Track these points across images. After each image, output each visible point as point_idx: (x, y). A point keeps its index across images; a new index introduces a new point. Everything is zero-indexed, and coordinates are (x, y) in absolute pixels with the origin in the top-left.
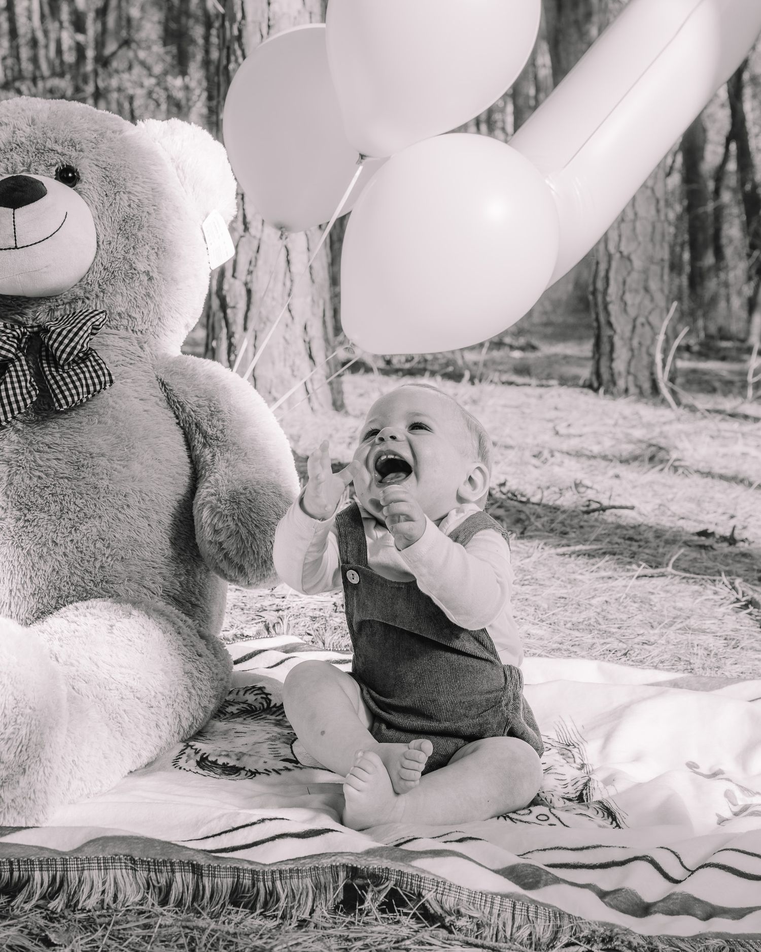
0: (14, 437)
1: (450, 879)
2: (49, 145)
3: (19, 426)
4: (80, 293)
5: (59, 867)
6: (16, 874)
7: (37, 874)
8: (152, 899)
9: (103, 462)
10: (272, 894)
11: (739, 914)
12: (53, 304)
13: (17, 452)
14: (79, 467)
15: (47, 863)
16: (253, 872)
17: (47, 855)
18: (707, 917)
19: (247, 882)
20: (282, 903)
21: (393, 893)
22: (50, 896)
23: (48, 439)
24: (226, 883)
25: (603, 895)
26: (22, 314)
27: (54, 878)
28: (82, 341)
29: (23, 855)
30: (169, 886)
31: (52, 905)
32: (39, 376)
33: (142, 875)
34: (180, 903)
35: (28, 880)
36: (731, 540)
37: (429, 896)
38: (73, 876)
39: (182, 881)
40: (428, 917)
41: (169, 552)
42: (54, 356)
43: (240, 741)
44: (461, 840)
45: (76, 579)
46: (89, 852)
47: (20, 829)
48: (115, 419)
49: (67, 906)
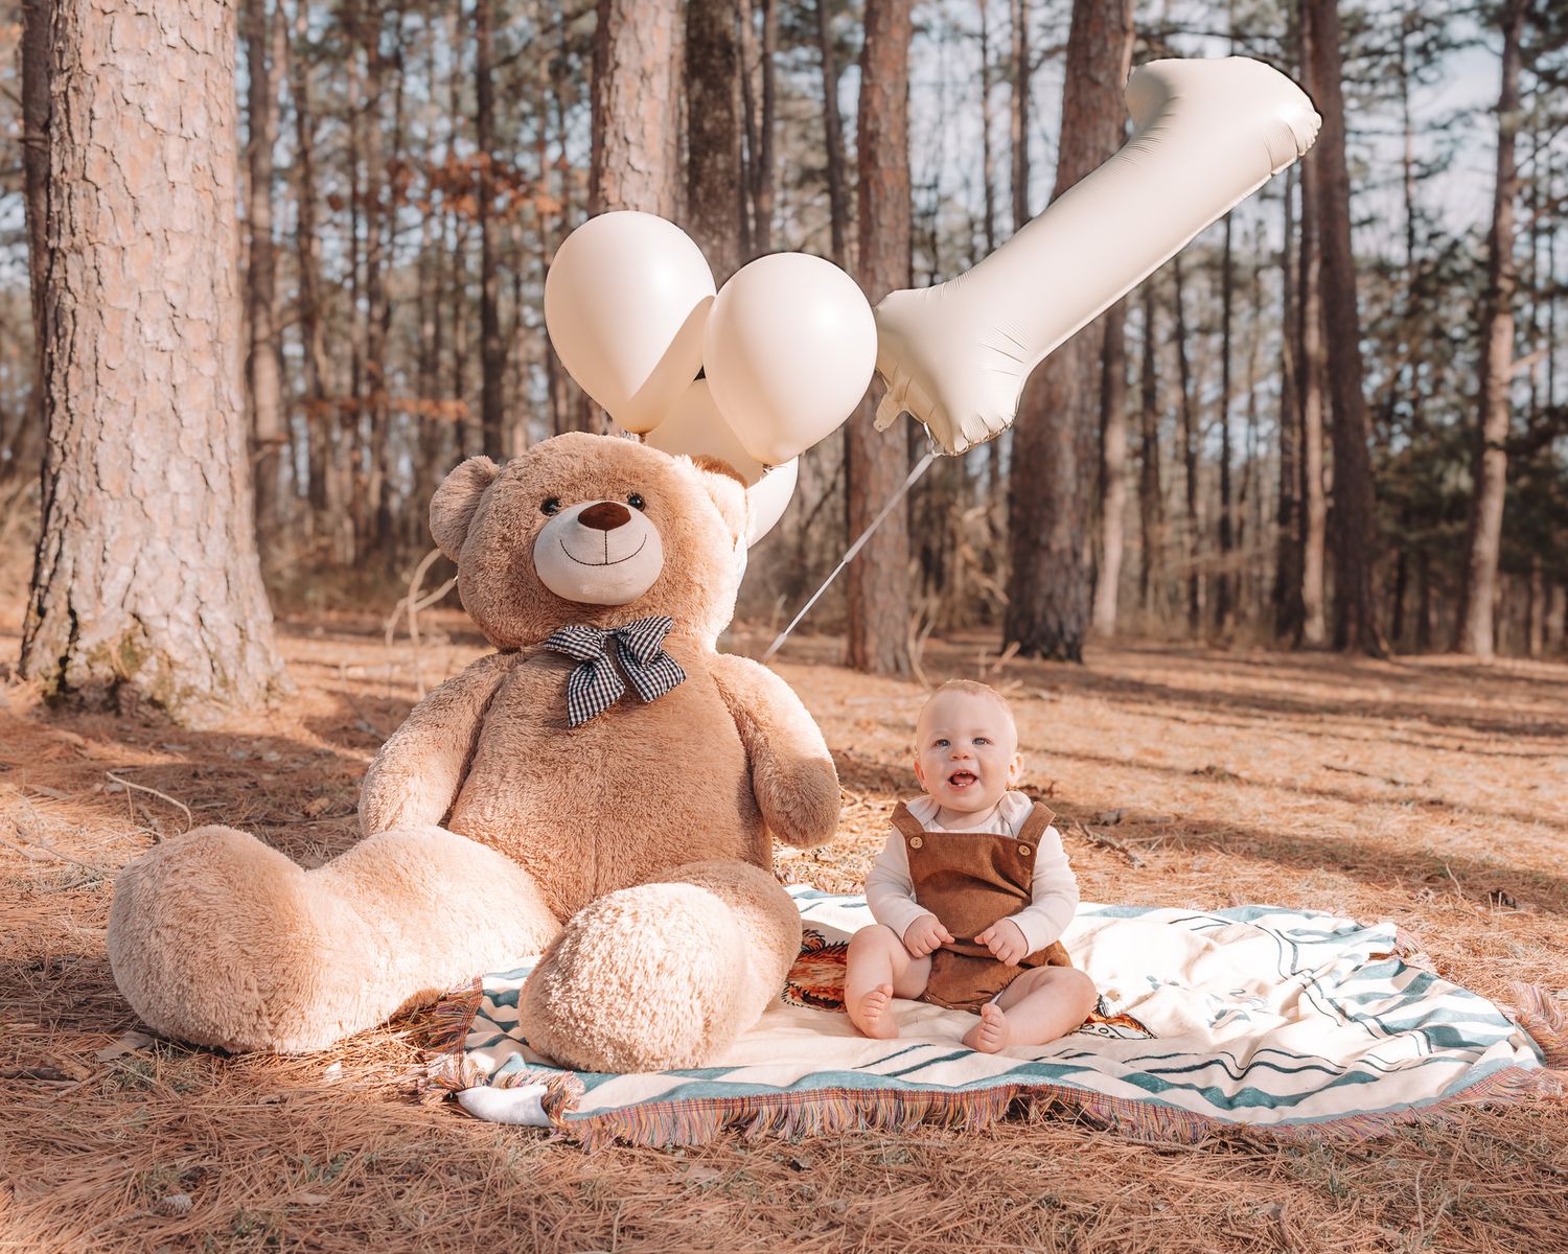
0: (604, 726)
1: (1102, 1090)
2: (619, 475)
3: (607, 715)
4: (649, 602)
5: (784, 1101)
6: (746, 1109)
7: (765, 1108)
8: (862, 1122)
9: (681, 745)
10: (961, 1113)
11: (1294, 1100)
12: (625, 610)
13: (608, 737)
14: (661, 749)
15: (773, 1099)
16: (946, 1094)
17: (771, 1091)
18: (1273, 1106)
19: (940, 1103)
20: (968, 1120)
21: (1056, 1106)
22: (776, 1127)
23: (634, 727)
24: (923, 1104)
25: (1202, 1092)
26: (598, 619)
27: (780, 1111)
28: (658, 645)
29: (753, 1093)
30: (875, 1110)
31: (781, 1133)
32: (622, 672)
33: (851, 1102)
34: (884, 1125)
35: (757, 1113)
36: (1050, 791)
37: (1086, 1106)
38: (796, 1107)
39: (886, 1108)
40: (1088, 1123)
41: (739, 820)
42: (632, 655)
43: (822, 978)
44: (1079, 1055)
45: (669, 846)
46: (806, 1086)
47: (733, 1068)
48: (685, 708)
49: (794, 1133)
